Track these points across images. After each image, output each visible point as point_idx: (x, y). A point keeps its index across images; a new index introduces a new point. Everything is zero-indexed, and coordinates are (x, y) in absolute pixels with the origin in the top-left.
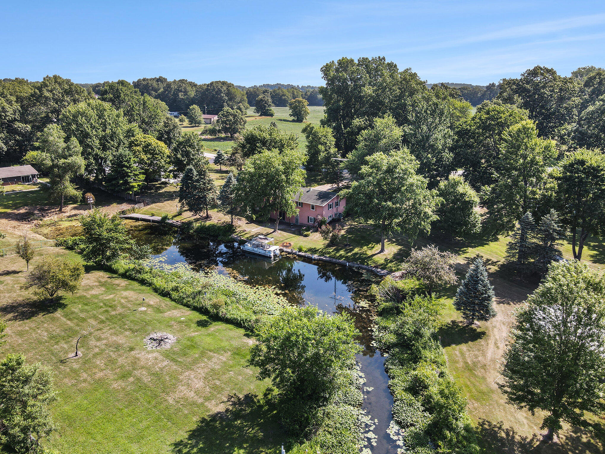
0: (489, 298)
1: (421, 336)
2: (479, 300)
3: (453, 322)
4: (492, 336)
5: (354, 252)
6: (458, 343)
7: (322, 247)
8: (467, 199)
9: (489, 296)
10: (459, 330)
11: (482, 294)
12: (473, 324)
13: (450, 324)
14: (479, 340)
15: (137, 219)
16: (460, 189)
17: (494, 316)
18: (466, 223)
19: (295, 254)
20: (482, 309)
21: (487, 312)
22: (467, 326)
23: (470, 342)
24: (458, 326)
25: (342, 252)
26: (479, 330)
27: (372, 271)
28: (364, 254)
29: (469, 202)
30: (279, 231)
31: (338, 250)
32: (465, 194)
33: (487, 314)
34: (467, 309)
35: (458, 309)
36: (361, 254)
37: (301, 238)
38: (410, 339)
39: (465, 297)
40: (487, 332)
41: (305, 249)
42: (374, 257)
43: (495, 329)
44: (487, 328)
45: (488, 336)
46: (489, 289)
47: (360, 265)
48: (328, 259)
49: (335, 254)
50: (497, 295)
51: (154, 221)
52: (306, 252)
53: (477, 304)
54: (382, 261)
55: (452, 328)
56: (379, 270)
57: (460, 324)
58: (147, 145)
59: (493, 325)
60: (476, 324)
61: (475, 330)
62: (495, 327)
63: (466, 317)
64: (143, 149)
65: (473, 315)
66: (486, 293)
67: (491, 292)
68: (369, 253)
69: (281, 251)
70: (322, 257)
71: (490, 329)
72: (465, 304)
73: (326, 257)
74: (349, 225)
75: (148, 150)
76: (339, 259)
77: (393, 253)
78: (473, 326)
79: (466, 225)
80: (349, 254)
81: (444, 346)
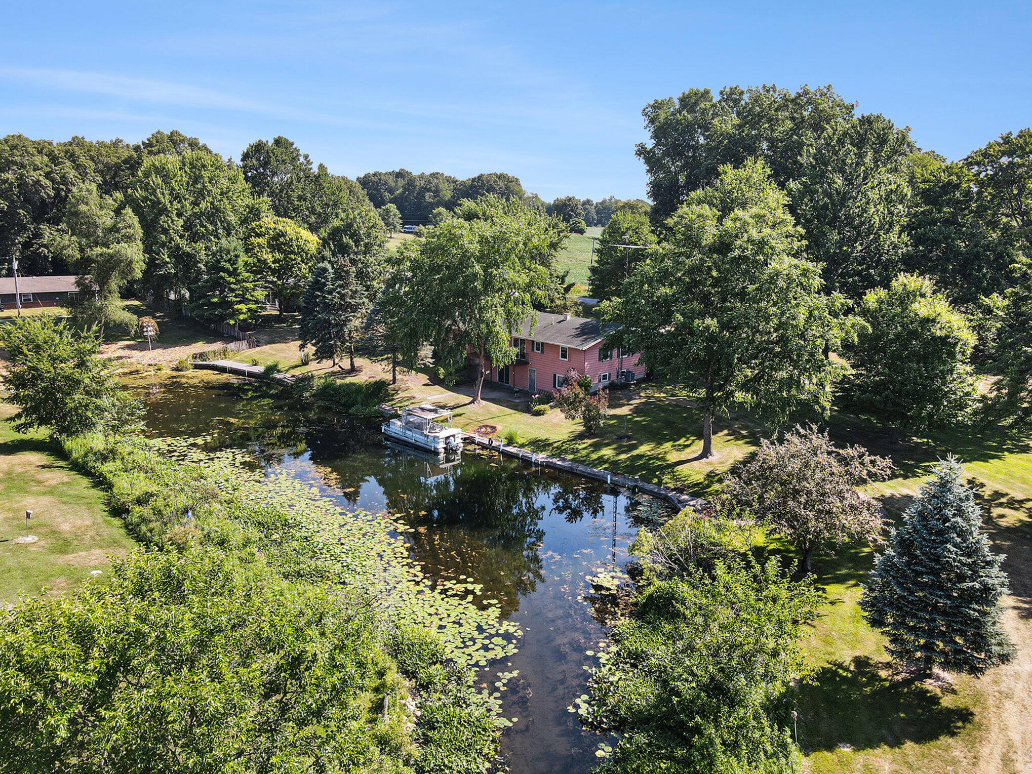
0: (986, 595)
1: (734, 701)
2: (949, 597)
3: (861, 663)
4: (995, 729)
5: (635, 453)
6: (863, 742)
7: (565, 437)
8: (938, 333)
9: (986, 589)
10: (874, 693)
11: (962, 578)
12: (930, 676)
13: (846, 669)
14: (944, 740)
15: (223, 370)
16: (921, 308)
17: (1004, 658)
18: (936, 396)
19: (496, 449)
20: (962, 633)
21: (980, 641)
22: (907, 682)
23: (909, 745)
24: (875, 678)
25: (607, 452)
26: (947, 702)
27: (666, 499)
28: (658, 459)
29: (944, 340)
30: (484, 402)
31: (597, 447)
32: (934, 321)
33: (978, 649)
34: (903, 624)
35: (876, 622)
36: (650, 459)
37: (527, 417)
38: (689, 708)
39: (900, 585)
40: (976, 710)
41: (521, 441)
42: (679, 468)
43: (1008, 704)
44: (978, 698)
45: (979, 727)
46: (989, 564)
47: (640, 484)
48: (566, 464)
49: (588, 455)
50: (1017, 590)
51: (251, 374)
52: (522, 446)
53: (944, 613)
54: (700, 478)
55: (852, 682)
56: (686, 497)
57: (883, 674)
58: (278, 234)
59: (1003, 687)
60: (938, 678)
61: (935, 700)
62: (1009, 696)
63: (902, 652)
64: (269, 243)
65: (928, 647)
66: (975, 576)
67: (996, 576)
68: (673, 457)
69: (468, 441)
70: (554, 460)
71: (991, 701)
72: (899, 608)
73: (564, 460)
74: (646, 397)
75: (277, 245)
76: (595, 466)
77: (731, 461)
78: (929, 685)
79: (937, 403)
80: (623, 457)
81: (807, 748)
